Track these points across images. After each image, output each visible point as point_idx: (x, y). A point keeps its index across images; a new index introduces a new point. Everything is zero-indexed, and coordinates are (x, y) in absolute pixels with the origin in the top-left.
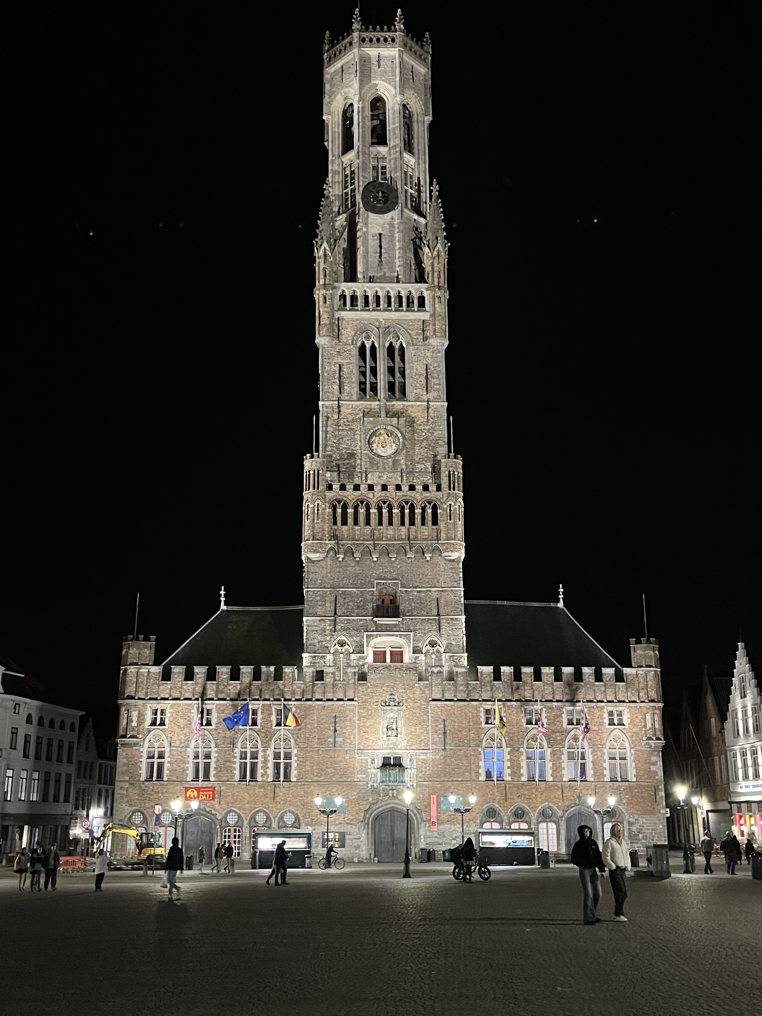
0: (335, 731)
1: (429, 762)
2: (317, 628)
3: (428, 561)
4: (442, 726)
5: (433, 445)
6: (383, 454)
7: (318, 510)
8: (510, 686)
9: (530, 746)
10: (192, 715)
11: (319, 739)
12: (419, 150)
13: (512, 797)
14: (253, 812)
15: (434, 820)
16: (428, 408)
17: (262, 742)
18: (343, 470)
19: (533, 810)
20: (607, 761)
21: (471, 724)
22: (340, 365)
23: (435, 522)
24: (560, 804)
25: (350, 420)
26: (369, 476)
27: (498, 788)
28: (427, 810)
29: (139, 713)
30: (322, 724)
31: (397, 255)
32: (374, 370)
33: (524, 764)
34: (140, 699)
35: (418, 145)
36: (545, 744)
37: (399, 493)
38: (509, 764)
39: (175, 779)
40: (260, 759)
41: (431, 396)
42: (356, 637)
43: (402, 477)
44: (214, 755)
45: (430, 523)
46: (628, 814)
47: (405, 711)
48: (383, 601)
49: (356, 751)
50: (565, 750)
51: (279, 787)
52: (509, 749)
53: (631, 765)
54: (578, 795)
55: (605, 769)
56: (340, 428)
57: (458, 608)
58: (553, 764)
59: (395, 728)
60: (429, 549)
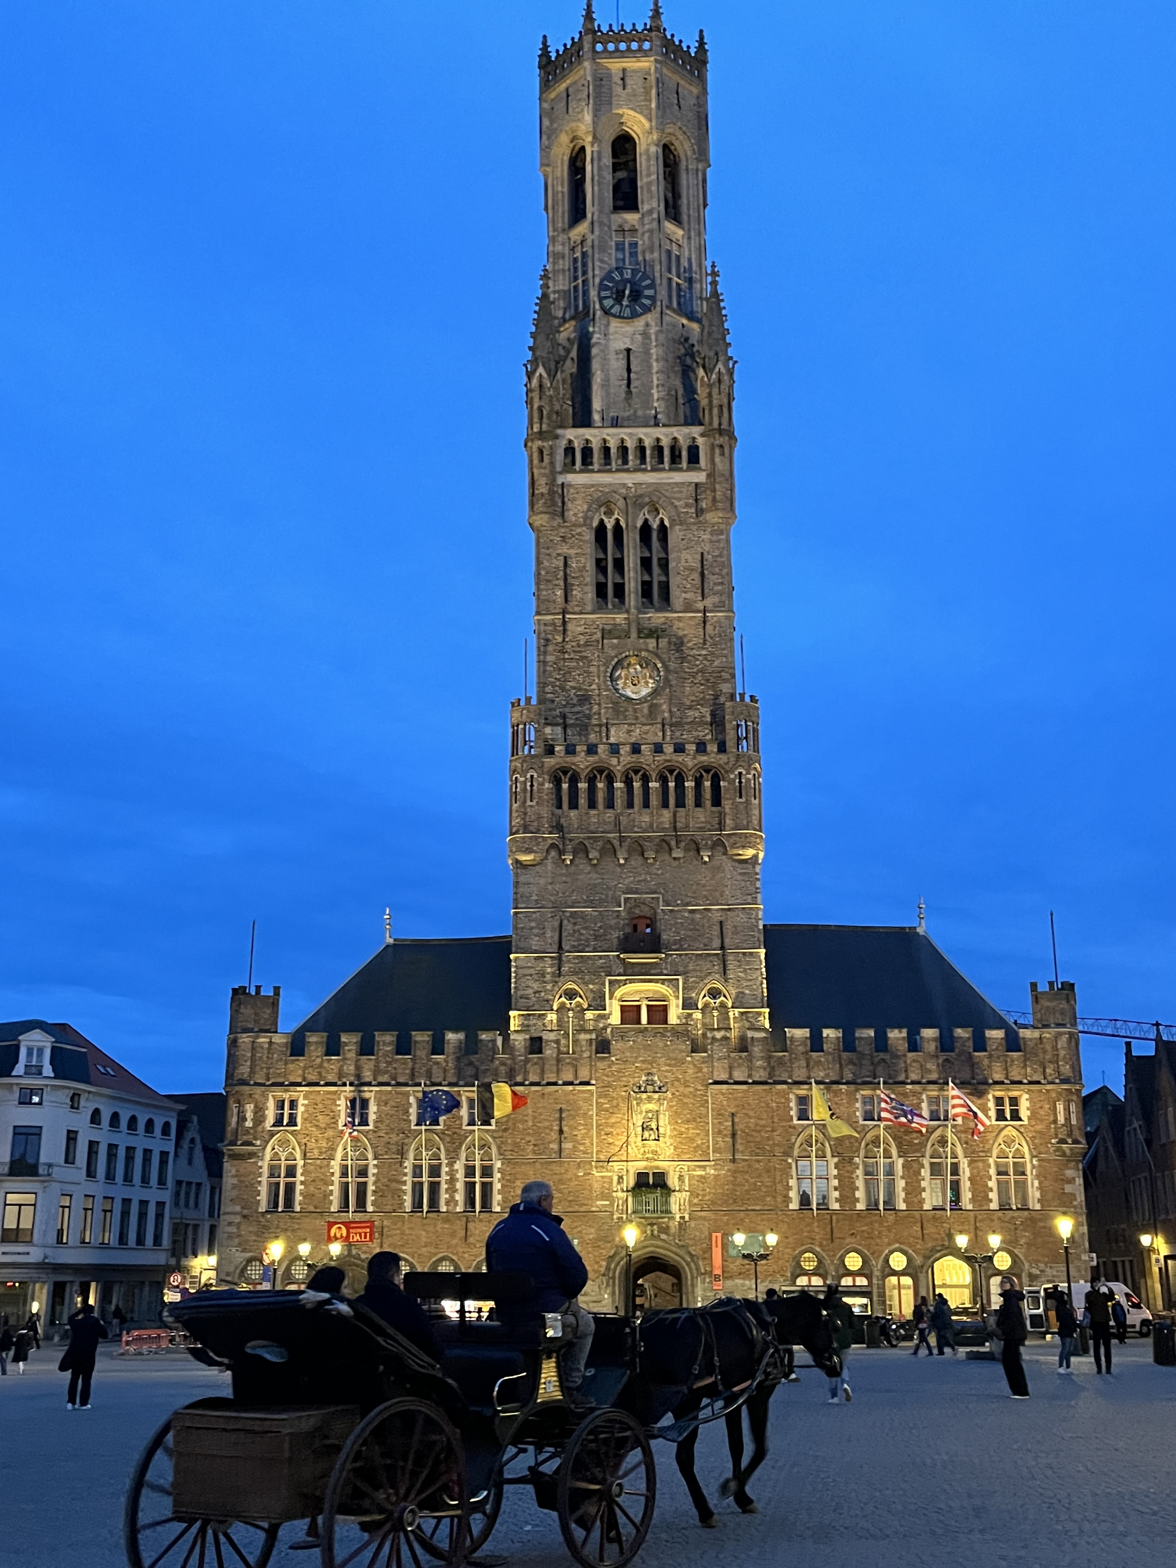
0: (561, 1132)
1: (709, 1180)
2: (532, 971)
3: (705, 862)
4: (730, 1123)
5: (712, 680)
6: (634, 696)
7: (532, 786)
8: (837, 1058)
9: (870, 1155)
10: (339, 1108)
11: (535, 1145)
12: (689, 216)
13: (842, 1235)
14: (434, 1259)
15: (718, 1271)
16: (705, 622)
17: (447, 1150)
18: (572, 721)
19: (876, 1255)
20: (994, 1177)
21: (776, 1120)
22: (565, 558)
23: (717, 801)
24: (919, 1247)
25: (582, 642)
26: (613, 731)
27: (819, 1221)
28: (706, 1256)
29: (256, 1106)
30: (539, 1122)
31: (655, 382)
32: (619, 565)
33: (860, 1183)
34: (257, 1084)
35: (688, 209)
36: (894, 1151)
37: (660, 758)
38: (835, 1183)
39: (312, 1209)
40: (444, 1177)
41: (709, 602)
42: (593, 984)
43: (664, 731)
44: (372, 1171)
45: (708, 803)
46: (1029, 1261)
47: (671, 1100)
48: (635, 927)
49: (593, 1163)
50: (926, 1162)
51: (474, 1221)
52: (836, 1160)
53: (1032, 1184)
54: (947, 1231)
55: (991, 1190)
56: (567, 656)
57: (754, 936)
58: (906, 1183)
59: (654, 1127)
60: (707, 844)
